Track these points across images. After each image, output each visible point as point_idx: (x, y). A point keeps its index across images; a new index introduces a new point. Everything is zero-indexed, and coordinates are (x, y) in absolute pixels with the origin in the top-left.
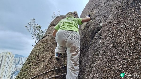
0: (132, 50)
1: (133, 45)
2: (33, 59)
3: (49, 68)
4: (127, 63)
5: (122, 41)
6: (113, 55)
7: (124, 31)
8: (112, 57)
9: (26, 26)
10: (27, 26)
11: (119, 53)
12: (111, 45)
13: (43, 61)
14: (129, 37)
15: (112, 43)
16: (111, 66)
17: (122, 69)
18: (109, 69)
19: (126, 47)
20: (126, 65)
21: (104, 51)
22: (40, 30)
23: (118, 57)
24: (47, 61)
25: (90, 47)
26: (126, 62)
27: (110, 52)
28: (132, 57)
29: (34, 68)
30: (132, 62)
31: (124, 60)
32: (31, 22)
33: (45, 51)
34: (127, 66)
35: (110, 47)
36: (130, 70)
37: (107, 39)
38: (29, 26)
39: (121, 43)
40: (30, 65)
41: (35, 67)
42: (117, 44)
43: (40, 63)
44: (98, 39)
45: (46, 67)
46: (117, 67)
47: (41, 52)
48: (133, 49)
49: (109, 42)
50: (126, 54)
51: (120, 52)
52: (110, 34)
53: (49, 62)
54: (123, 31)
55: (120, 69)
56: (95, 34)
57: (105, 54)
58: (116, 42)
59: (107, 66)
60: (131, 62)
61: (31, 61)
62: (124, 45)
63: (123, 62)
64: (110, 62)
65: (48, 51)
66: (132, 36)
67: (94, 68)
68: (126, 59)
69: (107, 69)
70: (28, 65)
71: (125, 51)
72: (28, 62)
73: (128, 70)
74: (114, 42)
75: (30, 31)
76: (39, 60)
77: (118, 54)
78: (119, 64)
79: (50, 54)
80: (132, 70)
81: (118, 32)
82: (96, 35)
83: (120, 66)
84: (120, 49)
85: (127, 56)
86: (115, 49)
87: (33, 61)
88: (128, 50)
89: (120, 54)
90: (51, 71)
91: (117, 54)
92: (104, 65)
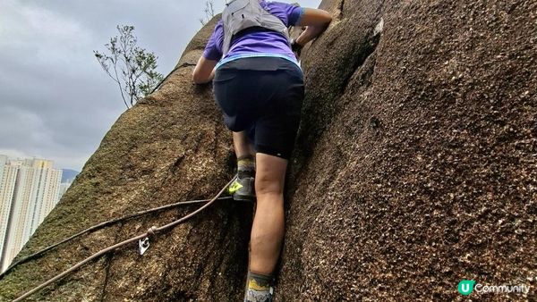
0: (488, 107)
1: (494, 87)
2: (106, 162)
3: (166, 197)
4: (462, 158)
5: (454, 74)
6: (410, 133)
7: (467, 34)
8: (404, 140)
9: (97, 56)
10: (99, 53)
11: (433, 124)
12: (407, 93)
13: (145, 172)
14: (481, 58)
15: (411, 87)
16: (398, 172)
17: (439, 181)
18: (387, 186)
19: (464, 97)
20: (455, 167)
21: (377, 122)
22: (151, 75)
23: (428, 136)
24: (161, 171)
25: (329, 122)
26: (457, 155)
27: (399, 120)
28: (484, 135)
29: (110, 193)
30: (481, 153)
31: (450, 146)
32: (119, 38)
33: (156, 135)
34: (459, 171)
35: (402, 102)
36: (468, 183)
37: (394, 75)
38: (109, 54)
39: (445, 85)
40: (93, 180)
41: (114, 190)
42: (432, 88)
43: (136, 177)
44: (361, 88)
45: (158, 194)
46: (421, 174)
47: (141, 138)
48: (492, 101)
49: (398, 85)
50: (460, 126)
51: (438, 117)
52: (406, 54)
53: (170, 177)
54: (463, 37)
55: (428, 182)
56: (354, 72)
57: (378, 134)
58: (428, 82)
59: (380, 174)
60: (478, 153)
61: (98, 170)
62: (458, 90)
63: (442, 157)
64: (393, 159)
65: (169, 139)
66: (497, 52)
67: (333, 190)
68: (460, 145)
69: (379, 185)
70: (87, 182)
71: (459, 113)
72: (87, 170)
73: (459, 183)
74: (420, 83)
75: (114, 75)
76: (130, 167)
77: (428, 126)
78: (428, 163)
79: (174, 149)
80: (478, 184)
81: (442, 40)
82: (358, 73)
83: (432, 170)
84: (439, 108)
85: (465, 131)
86: (419, 108)
87: (108, 169)
88: (473, 107)
89: (437, 126)
90: (175, 206)
91: (424, 129)
92: (368, 172)
